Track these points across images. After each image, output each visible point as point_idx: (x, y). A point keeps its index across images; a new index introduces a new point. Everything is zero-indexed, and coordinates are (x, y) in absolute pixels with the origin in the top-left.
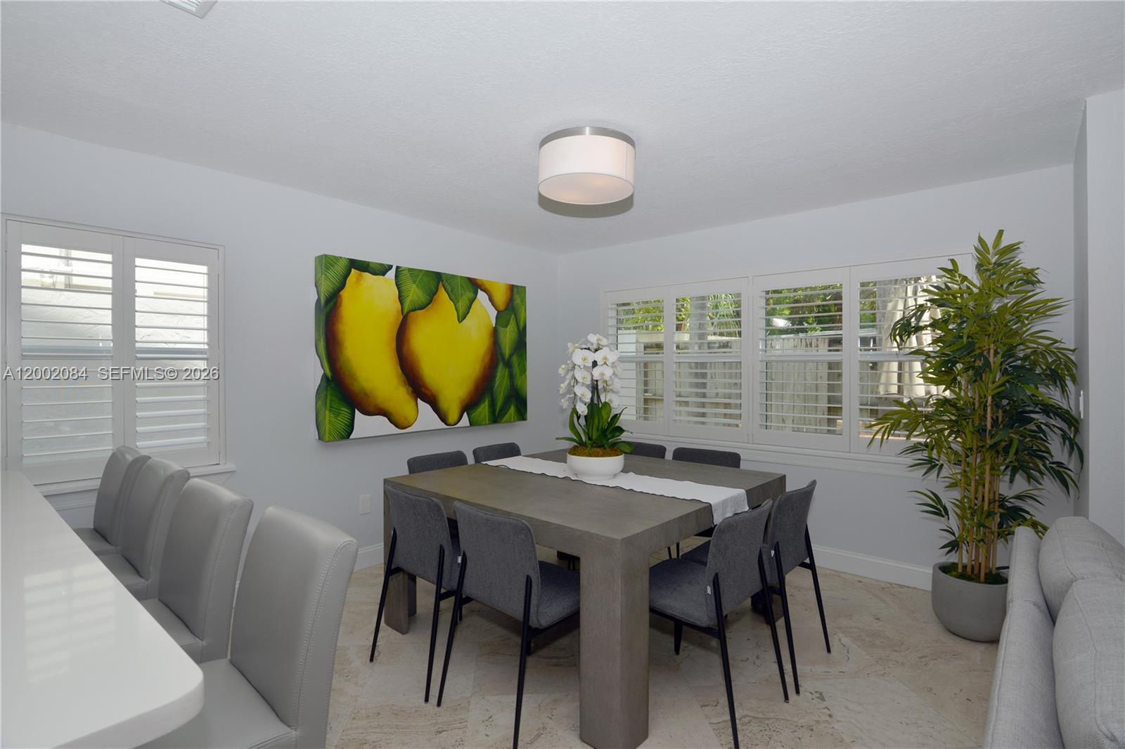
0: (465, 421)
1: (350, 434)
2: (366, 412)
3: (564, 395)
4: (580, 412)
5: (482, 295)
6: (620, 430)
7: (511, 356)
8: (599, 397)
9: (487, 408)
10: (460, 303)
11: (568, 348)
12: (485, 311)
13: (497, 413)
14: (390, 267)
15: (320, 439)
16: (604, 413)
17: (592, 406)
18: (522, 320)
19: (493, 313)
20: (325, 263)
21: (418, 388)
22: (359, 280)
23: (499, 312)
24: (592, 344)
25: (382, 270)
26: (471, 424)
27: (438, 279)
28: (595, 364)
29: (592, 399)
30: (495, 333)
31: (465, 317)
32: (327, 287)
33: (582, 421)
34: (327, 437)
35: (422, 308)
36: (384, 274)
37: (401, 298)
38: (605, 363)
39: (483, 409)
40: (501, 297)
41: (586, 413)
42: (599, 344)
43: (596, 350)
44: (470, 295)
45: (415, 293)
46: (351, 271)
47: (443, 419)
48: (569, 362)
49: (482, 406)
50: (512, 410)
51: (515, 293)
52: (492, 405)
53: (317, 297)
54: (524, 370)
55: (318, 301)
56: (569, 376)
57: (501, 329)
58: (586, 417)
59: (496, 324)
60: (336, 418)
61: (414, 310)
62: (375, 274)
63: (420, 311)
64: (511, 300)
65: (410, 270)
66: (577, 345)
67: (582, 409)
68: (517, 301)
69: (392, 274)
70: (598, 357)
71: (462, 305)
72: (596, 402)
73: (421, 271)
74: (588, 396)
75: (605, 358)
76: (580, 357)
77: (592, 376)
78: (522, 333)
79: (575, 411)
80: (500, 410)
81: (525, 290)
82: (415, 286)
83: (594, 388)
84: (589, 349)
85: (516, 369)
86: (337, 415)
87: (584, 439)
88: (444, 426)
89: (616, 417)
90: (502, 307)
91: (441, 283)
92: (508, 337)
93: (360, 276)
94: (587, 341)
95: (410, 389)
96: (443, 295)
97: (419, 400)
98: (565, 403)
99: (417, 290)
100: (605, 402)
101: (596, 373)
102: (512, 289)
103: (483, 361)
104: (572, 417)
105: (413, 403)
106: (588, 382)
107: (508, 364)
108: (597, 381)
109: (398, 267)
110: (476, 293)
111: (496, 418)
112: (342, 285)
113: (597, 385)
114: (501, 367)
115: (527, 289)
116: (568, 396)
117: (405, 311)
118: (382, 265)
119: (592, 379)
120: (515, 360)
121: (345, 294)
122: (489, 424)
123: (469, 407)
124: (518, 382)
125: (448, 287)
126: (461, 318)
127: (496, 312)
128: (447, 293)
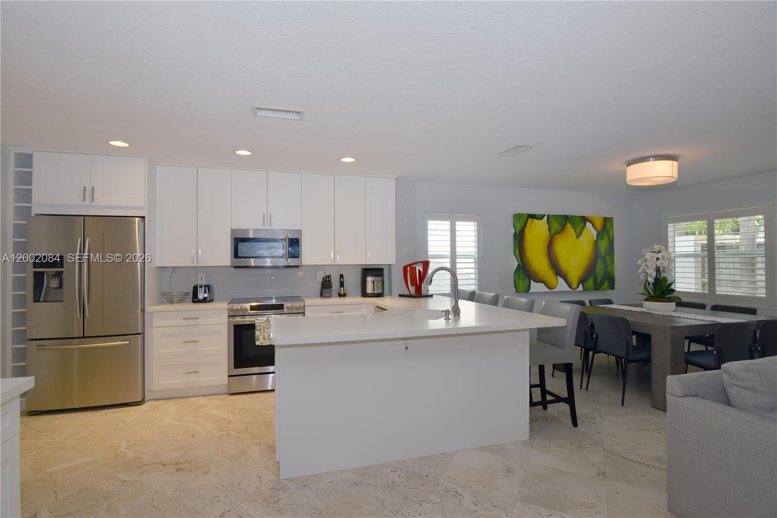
0: (581, 288)
1: (529, 290)
2: (535, 281)
3: (641, 274)
4: (650, 281)
5: (588, 225)
6: (674, 291)
7: (605, 255)
8: (660, 275)
9: (592, 282)
10: (577, 229)
11: (642, 252)
12: (590, 232)
13: (598, 285)
14: (545, 215)
15: (516, 291)
16: (664, 283)
17: (657, 279)
18: (611, 236)
19: (595, 233)
20: (517, 217)
21: (558, 271)
22: (532, 222)
23: (598, 233)
24: (656, 249)
25: (541, 217)
26: (584, 290)
27: (566, 218)
28: (658, 259)
29: (657, 275)
30: (596, 244)
31: (580, 236)
32: (519, 227)
33: (651, 286)
34: (520, 291)
35: (559, 233)
36: (542, 219)
37: (549, 229)
38: (663, 259)
39: (590, 282)
40: (599, 224)
41: (653, 282)
42: (660, 250)
43: (658, 252)
44: (582, 224)
45: (556, 226)
46: (528, 219)
47: (570, 286)
48: (643, 258)
49: (589, 281)
50: (606, 284)
51: (607, 222)
52: (595, 281)
53: (514, 231)
54: (613, 263)
55: (515, 233)
56: (644, 264)
57: (599, 241)
58: (653, 284)
59: (597, 239)
60: (523, 283)
61: (555, 234)
62: (538, 219)
63: (559, 235)
64: (604, 226)
65: (553, 216)
66: (648, 250)
67: (651, 280)
68: (608, 225)
69: (545, 219)
70: (660, 255)
71: (578, 230)
72: (658, 277)
73: (558, 215)
74: (654, 274)
75: (663, 256)
76: (648, 255)
77: (656, 264)
78: (611, 243)
79: (647, 280)
80: (600, 283)
81: (613, 220)
82: (555, 223)
83: (658, 270)
84: (654, 252)
85: (609, 262)
86: (524, 282)
87: (652, 295)
88: (570, 290)
89: (671, 284)
90: (599, 229)
91: (568, 221)
92: (603, 245)
93: (532, 221)
94: (653, 248)
95: (554, 271)
96: (569, 226)
97: (558, 276)
98: (642, 277)
99: (557, 225)
100: (664, 277)
101: (659, 263)
102: (605, 219)
103: (590, 257)
104: (645, 284)
105: (555, 278)
106: (654, 267)
107: (604, 259)
108: (659, 267)
109: (548, 215)
110: (585, 224)
111: (597, 288)
112: (525, 226)
113: (659, 269)
114: (599, 261)
115: (614, 219)
116: (643, 274)
117: (551, 235)
118: (541, 215)
119: (657, 266)
120: (607, 257)
121: (527, 229)
122: (593, 290)
123: (582, 281)
124: (609, 268)
125: (571, 221)
126: (578, 237)
127: (596, 232)
128: (571, 224)
